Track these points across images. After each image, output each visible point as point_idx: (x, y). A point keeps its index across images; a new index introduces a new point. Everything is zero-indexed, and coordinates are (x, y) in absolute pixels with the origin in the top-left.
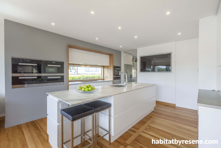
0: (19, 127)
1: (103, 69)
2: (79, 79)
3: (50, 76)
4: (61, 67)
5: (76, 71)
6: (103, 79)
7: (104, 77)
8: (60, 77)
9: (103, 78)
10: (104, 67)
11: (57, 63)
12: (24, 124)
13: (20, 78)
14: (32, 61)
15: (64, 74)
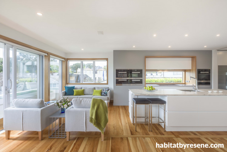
0: (118, 107)
1: (184, 73)
2: (162, 82)
3: (134, 79)
4: (140, 73)
5: (163, 75)
6: (185, 84)
7: (186, 81)
8: (140, 80)
9: (184, 82)
10: (185, 71)
11: (138, 70)
12: (120, 106)
13: (119, 80)
14: (124, 71)
15: (143, 78)
